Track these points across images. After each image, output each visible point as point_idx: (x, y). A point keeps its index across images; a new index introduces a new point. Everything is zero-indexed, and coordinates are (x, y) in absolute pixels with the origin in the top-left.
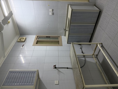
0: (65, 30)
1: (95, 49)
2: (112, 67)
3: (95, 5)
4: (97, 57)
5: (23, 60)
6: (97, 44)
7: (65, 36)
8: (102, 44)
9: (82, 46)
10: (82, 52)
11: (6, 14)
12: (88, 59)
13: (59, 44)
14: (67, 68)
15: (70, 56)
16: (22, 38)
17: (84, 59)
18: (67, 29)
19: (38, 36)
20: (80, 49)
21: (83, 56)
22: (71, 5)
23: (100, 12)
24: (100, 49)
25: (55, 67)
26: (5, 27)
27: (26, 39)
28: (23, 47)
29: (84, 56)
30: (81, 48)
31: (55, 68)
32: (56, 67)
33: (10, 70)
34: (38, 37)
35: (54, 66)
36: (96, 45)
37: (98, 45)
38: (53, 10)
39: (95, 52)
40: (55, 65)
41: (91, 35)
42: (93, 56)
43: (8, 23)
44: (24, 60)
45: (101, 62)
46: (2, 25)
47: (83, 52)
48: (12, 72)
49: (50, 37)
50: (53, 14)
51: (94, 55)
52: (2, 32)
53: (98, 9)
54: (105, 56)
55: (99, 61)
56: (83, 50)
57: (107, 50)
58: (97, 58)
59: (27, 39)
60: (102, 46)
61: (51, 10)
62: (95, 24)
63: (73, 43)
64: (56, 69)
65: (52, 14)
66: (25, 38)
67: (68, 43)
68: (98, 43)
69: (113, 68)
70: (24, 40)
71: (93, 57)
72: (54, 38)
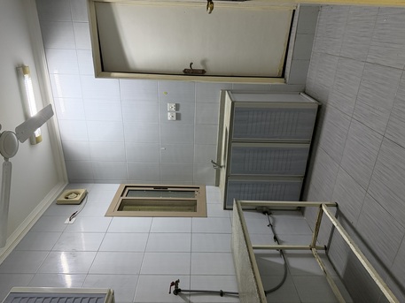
0: (218, 166)
1: (318, 224)
2: (375, 279)
3: (304, 92)
4: (327, 253)
5: (64, 263)
6: (321, 206)
7: (217, 185)
8: (337, 205)
9: (273, 218)
10: (275, 238)
11: (34, 111)
12: (295, 263)
13: (195, 211)
14: (222, 294)
15: (232, 252)
16: (73, 190)
17: (280, 261)
18: (222, 164)
19: (126, 187)
20: (269, 229)
21: (278, 252)
22: (232, 92)
23: (320, 108)
24: (334, 226)
25: (176, 287)
26: (23, 147)
27: (86, 194)
28: (74, 219)
29: (282, 252)
30: (271, 225)
31: (177, 292)
32: (180, 290)
33: (15, 289)
34: (128, 189)
35: (173, 284)
36: (318, 209)
37: (324, 208)
38: (177, 107)
39: (316, 236)
40: (178, 282)
41: (301, 181)
42: (314, 250)
43: (35, 142)
44: (70, 264)
45: (341, 273)
46: (14, 141)
47: (280, 237)
48: (18, 295)
49: (167, 188)
50: (178, 117)
51: (318, 248)
52: (10, 160)
53: (313, 101)
54: (349, 242)
55: (334, 268)
56: (277, 233)
57: (354, 225)
58: (329, 260)
59: (88, 195)
60: (339, 215)
61: (171, 107)
62: (308, 146)
63: (239, 202)
64: (181, 295)
65: (175, 118)
66: (82, 191)
67: (225, 209)
68: (324, 203)
69: (378, 282)
70: (78, 198)
71: (312, 256)
72: (180, 194)
